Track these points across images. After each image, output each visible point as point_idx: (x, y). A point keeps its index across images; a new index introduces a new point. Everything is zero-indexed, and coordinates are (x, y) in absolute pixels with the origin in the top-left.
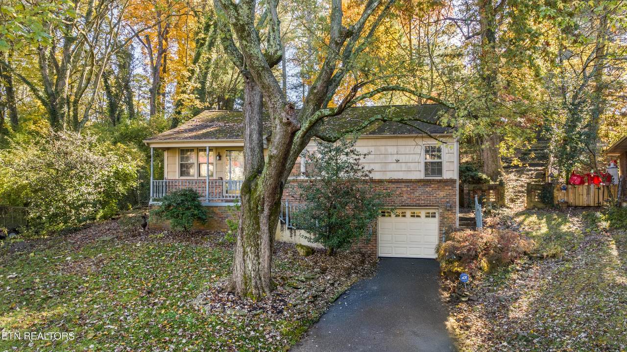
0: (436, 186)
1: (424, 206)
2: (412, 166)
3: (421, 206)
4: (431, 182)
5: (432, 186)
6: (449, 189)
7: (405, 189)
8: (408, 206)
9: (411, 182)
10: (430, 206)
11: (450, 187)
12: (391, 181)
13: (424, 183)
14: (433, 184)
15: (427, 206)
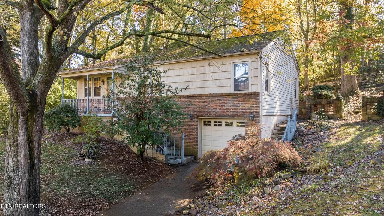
0: (242, 98)
1: (233, 116)
2: (224, 82)
3: (230, 117)
4: (238, 95)
5: (239, 99)
6: (253, 101)
7: (217, 102)
8: (220, 116)
9: (222, 96)
10: (238, 116)
11: (254, 100)
12: (207, 96)
13: (233, 96)
14: (239, 97)
15: (235, 116)
